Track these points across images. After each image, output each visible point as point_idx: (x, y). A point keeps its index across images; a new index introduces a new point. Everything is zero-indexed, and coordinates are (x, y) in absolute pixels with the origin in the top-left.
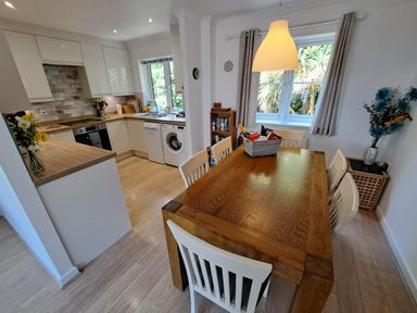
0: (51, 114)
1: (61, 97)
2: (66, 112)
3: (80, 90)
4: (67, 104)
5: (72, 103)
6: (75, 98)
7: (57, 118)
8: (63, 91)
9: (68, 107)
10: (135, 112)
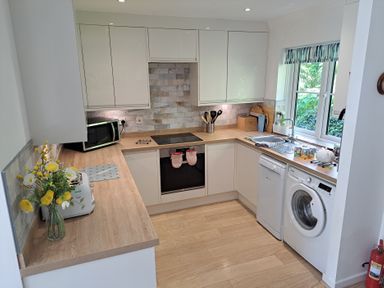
0: (147, 123)
1: (163, 101)
2: (164, 122)
3: (187, 93)
4: (167, 111)
5: (174, 110)
6: (180, 103)
7: (152, 128)
8: (167, 94)
9: (168, 115)
10: (257, 130)
